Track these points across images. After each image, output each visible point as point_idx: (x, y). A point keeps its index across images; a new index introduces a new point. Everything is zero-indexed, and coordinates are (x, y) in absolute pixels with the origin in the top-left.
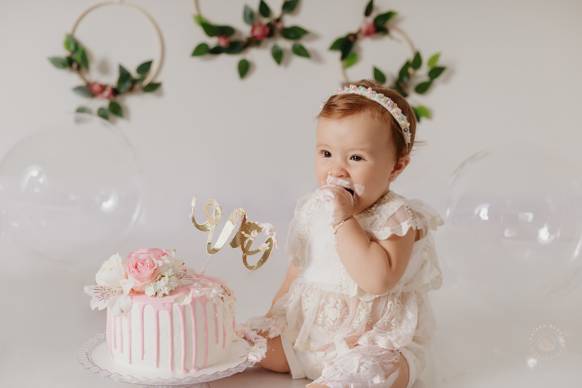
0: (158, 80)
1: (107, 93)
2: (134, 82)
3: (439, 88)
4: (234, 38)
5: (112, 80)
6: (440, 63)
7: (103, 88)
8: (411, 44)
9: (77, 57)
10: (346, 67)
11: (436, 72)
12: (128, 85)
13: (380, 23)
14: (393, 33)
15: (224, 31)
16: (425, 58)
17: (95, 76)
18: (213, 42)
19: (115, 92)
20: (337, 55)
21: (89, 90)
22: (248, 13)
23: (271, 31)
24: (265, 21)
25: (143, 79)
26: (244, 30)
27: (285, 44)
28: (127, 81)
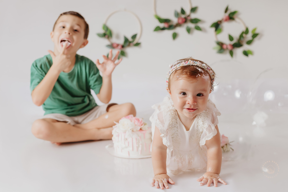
0: (139, 41)
1: (120, 47)
2: (130, 42)
3: (257, 42)
4: (170, 24)
5: (121, 41)
6: (257, 32)
7: (118, 45)
8: (244, 24)
9: (108, 33)
10: (216, 34)
11: (255, 36)
12: (128, 43)
13: (231, 16)
14: (237, 19)
15: (166, 21)
16: (250, 30)
17: (114, 40)
18: (162, 25)
19: (123, 47)
20: (213, 29)
21: (112, 46)
22: (176, 13)
23: (185, 20)
24: (183, 16)
25: (133, 41)
26: (175, 20)
27: (191, 25)
28: (127, 42)
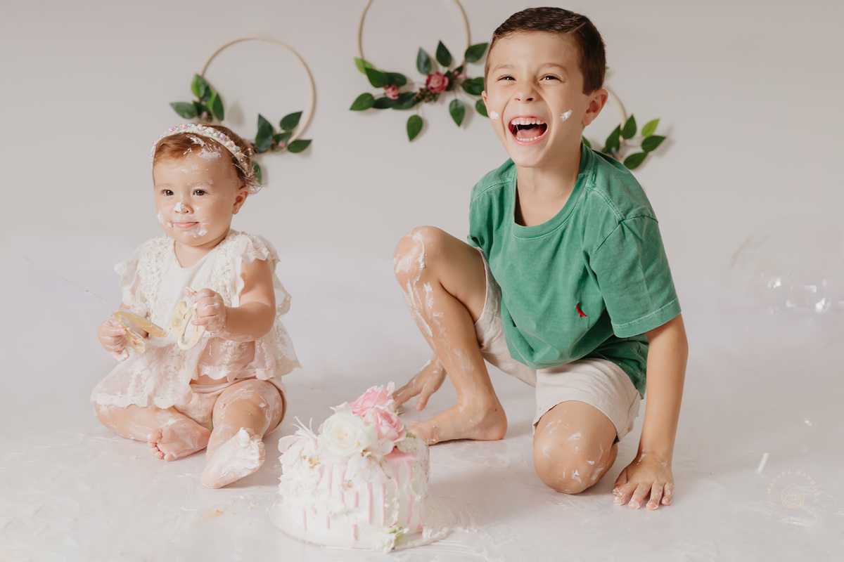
0: (305, 137)
2: (278, 138)
3: (654, 162)
4: (403, 90)
6: (658, 132)
9: (209, 104)
11: (652, 143)
12: (270, 141)
15: (392, 80)
16: (640, 125)
18: (378, 93)
22: (424, 59)
23: (451, 82)
24: (443, 70)
25: (289, 135)
26: (417, 81)
27: (469, 100)
28: (268, 138)
